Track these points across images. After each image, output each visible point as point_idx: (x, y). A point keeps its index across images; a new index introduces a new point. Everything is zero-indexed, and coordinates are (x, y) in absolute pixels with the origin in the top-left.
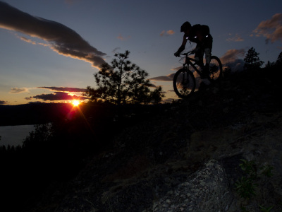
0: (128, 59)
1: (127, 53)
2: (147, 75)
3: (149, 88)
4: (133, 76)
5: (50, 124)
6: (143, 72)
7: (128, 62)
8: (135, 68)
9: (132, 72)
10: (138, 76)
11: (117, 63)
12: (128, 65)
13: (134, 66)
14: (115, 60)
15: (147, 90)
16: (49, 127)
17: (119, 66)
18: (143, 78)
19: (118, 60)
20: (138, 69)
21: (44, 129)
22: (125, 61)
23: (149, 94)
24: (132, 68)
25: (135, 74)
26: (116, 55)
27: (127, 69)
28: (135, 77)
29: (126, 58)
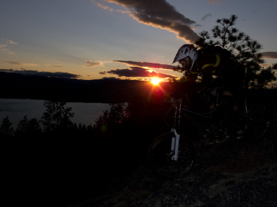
0: (234, 27)
1: (234, 18)
2: (259, 47)
3: (260, 64)
4: (239, 48)
5: (126, 104)
6: (255, 43)
7: (234, 30)
8: (243, 38)
9: (239, 43)
10: (247, 49)
11: (219, 31)
12: (234, 35)
13: (241, 35)
14: (217, 28)
15: (258, 68)
16: (124, 107)
17: (222, 35)
18: (254, 51)
19: (221, 27)
20: (247, 39)
21: (120, 109)
22: (230, 28)
23: (259, 72)
24: (239, 38)
25: (244, 46)
26: (219, 21)
27: (232, 39)
28: (242, 49)
29: (231, 24)
